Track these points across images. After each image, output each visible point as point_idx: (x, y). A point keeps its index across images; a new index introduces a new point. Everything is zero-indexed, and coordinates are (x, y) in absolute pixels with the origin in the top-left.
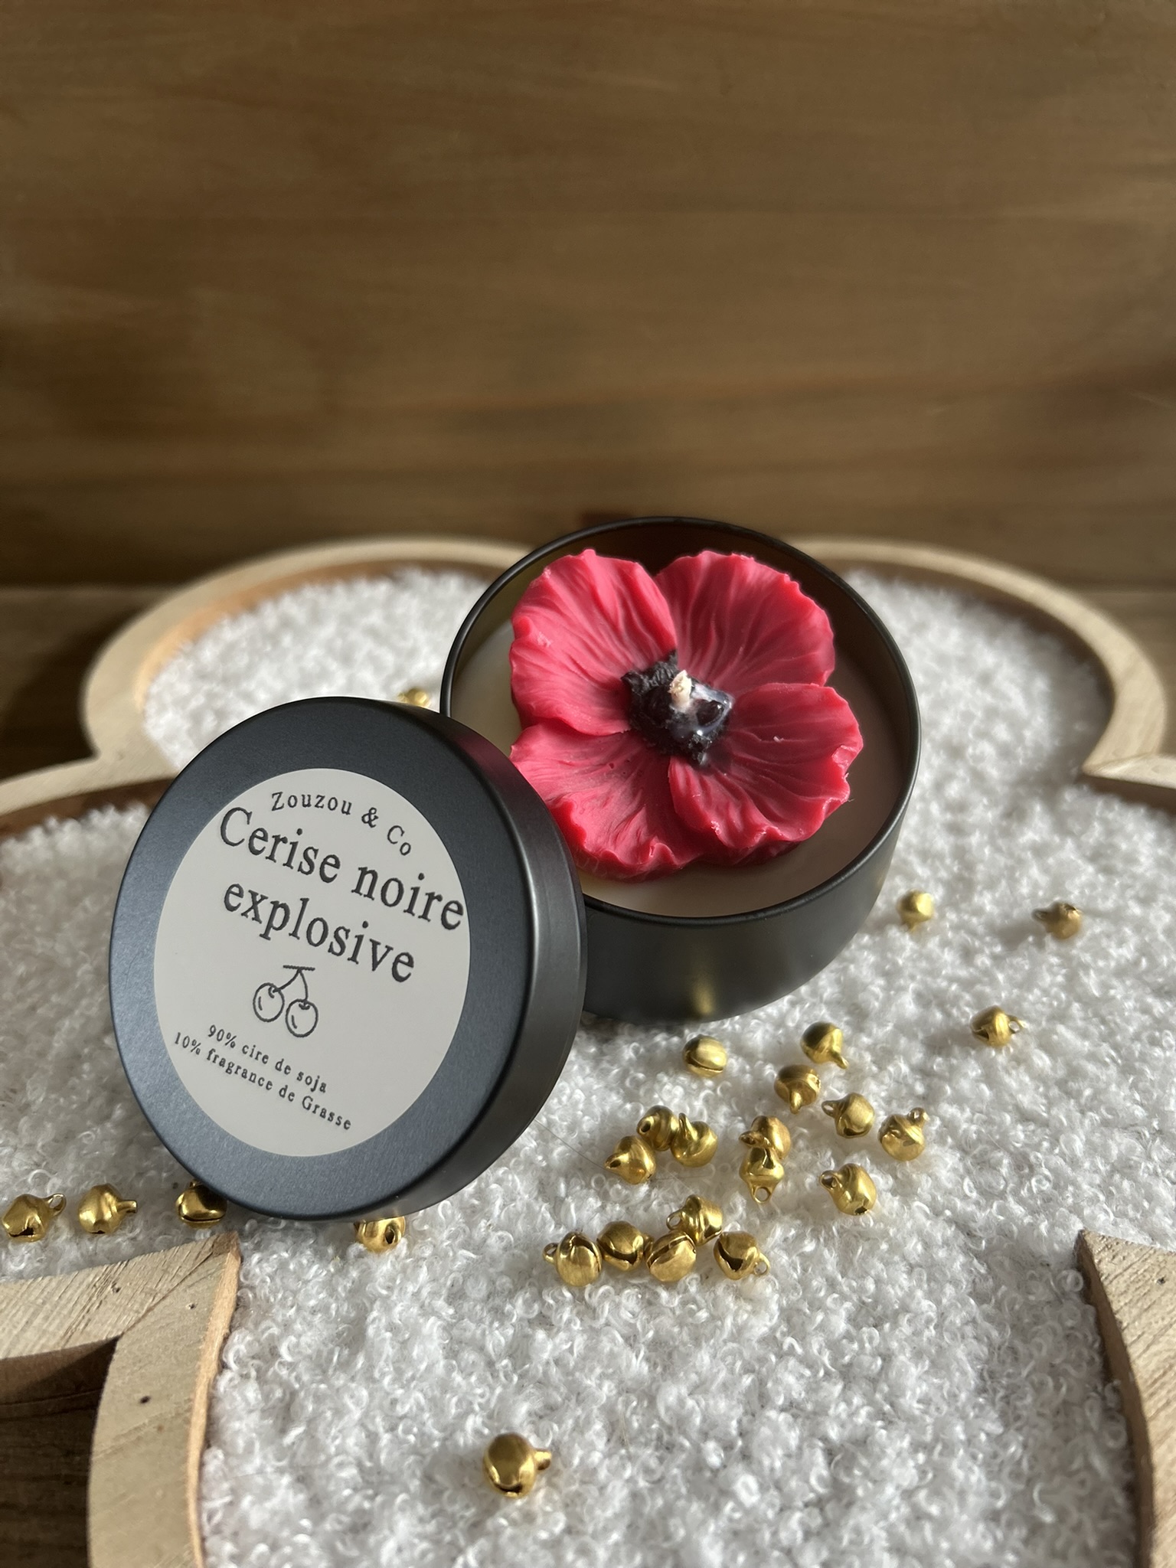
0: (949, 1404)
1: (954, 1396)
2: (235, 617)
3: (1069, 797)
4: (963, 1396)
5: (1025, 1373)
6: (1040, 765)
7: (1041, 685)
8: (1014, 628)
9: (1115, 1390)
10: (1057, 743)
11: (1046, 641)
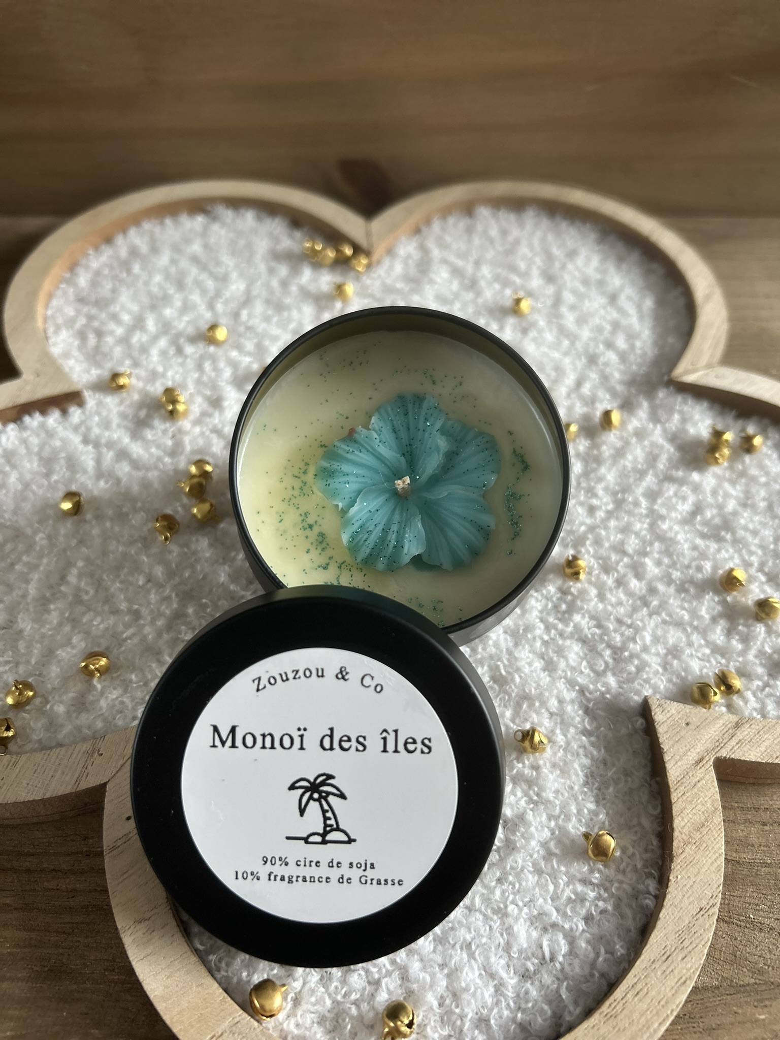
0: (568, 792)
1: (571, 788)
2: (97, 248)
3: (661, 394)
4: (576, 788)
5: (610, 774)
6: (644, 368)
7: (649, 303)
8: (635, 256)
9: (657, 783)
10: (656, 352)
11: (655, 266)
